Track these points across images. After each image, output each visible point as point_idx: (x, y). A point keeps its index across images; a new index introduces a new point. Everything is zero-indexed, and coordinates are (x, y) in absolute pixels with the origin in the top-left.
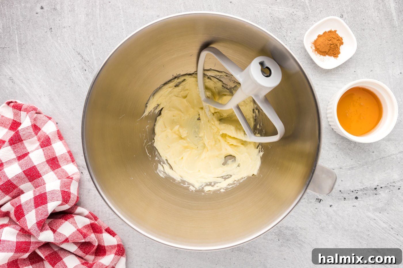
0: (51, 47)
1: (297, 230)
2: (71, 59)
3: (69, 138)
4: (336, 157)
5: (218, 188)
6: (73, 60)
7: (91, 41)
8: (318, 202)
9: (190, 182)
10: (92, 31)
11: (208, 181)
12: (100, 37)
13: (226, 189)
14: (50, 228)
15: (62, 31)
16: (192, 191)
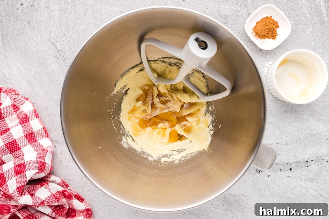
0: (30, 38)
1: (239, 196)
2: (46, 49)
3: (44, 117)
4: (274, 134)
5: (173, 160)
6: (48, 49)
7: (64, 33)
8: (258, 173)
9: (149, 154)
10: (64, 25)
11: (164, 153)
12: (71, 30)
13: (180, 161)
14: (28, 192)
15: (39, 24)
16: (151, 161)
